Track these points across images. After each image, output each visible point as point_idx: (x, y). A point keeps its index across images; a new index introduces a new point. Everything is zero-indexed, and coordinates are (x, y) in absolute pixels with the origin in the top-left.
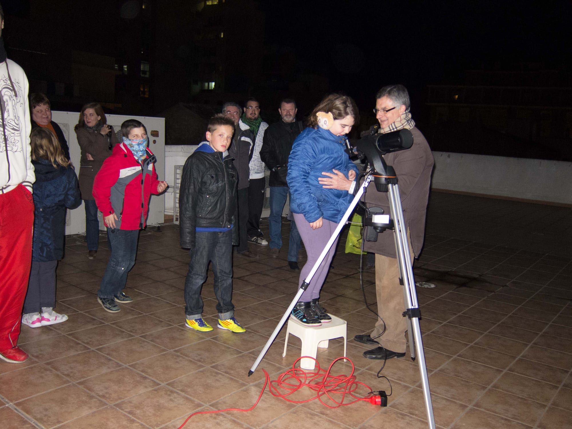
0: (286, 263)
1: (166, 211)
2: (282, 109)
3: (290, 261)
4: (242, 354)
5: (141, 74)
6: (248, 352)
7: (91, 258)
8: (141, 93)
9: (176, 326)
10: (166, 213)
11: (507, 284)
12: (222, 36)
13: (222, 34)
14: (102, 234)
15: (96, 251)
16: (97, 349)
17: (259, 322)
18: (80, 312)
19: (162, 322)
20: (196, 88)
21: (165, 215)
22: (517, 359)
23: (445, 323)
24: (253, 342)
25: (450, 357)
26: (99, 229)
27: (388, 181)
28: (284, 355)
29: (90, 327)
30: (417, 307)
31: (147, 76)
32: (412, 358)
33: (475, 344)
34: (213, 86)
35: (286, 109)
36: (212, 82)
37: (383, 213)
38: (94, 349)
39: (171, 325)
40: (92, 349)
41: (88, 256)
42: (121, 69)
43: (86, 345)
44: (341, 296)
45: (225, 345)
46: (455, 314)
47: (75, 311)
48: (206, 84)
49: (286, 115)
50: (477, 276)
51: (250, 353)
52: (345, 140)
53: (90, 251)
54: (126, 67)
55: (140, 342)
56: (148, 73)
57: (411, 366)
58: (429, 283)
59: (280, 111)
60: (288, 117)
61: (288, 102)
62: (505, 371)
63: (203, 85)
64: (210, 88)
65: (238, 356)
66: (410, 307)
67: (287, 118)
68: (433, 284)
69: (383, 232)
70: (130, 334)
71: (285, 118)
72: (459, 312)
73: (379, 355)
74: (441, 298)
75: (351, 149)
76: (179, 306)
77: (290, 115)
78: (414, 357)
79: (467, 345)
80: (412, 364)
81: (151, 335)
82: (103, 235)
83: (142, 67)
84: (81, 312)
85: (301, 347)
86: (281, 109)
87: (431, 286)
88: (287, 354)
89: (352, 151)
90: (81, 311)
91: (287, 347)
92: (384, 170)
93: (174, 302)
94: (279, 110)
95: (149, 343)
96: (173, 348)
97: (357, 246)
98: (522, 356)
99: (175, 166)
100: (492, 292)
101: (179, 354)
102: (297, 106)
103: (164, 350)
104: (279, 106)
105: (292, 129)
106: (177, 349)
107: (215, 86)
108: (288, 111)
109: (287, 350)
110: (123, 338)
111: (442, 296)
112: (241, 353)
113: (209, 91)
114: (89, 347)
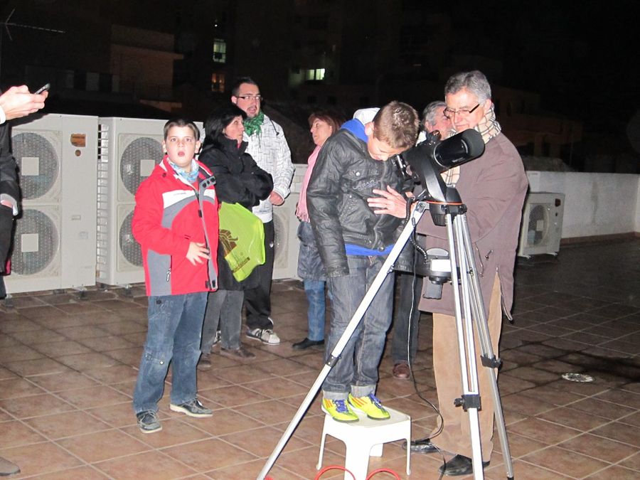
5: (214, 58)
8: (212, 86)
14: (108, 290)
16: (55, 441)
20: (297, 78)
23: (585, 433)
28: (320, 465)
29: (56, 412)
31: (223, 61)
34: (322, 76)
36: (321, 68)
40: (50, 440)
45: (236, 446)
48: (312, 72)
55: (118, 436)
56: (224, 57)
58: (585, 374)
63: (306, 75)
64: (318, 78)
68: (591, 376)
70: (107, 425)
72: (615, 418)
74: (596, 397)
78: (511, 477)
79: (606, 465)
82: (110, 292)
83: (215, 48)
84: (50, 393)
85: (345, 455)
87: (585, 379)
91: (323, 455)
92: (442, 194)
96: (160, 447)
101: (166, 454)
107: (325, 74)
110: (96, 429)
111: (597, 394)
113: (315, 82)
114: (47, 438)
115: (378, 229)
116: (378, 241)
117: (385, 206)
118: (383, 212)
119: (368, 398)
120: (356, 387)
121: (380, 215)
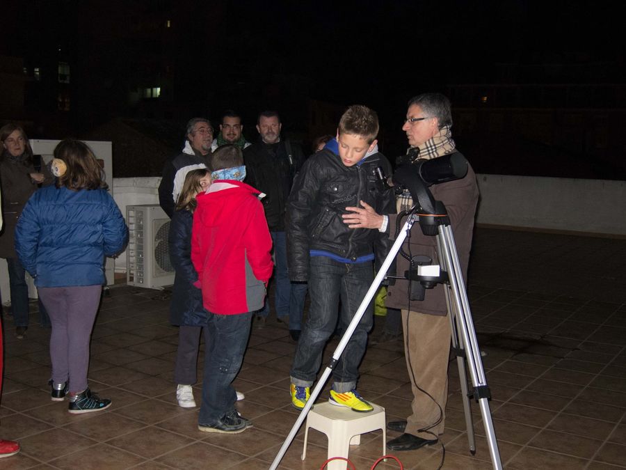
0: (287, 333)
1: (116, 268)
2: (261, 125)
3: (292, 330)
4: (247, 459)
5: (59, 80)
6: (255, 456)
7: (20, 337)
8: (59, 105)
9: (152, 425)
10: (116, 271)
11: (578, 346)
12: (169, 26)
13: (169, 22)
14: (32, 303)
15: (26, 328)
16: (49, 463)
17: (262, 414)
18: (18, 413)
19: (131, 421)
20: (135, 97)
21: (115, 274)
22: (603, 444)
23: (505, 402)
24: (258, 442)
25: (518, 447)
26: (29, 297)
27: (439, 221)
28: (304, 457)
29: (35, 433)
30: (484, 384)
31: (67, 82)
32: (471, 451)
33: (548, 428)
34: (158, 93)
35: (266, 126)
36: (157, 87)
37: (430, 263)
38: (45, 463)
39: (144, 425)
40: (43, 463)
41: (15, 334)
42: (32, 73)
43: (34, 458)
44: (365, 374)
45: (223, 448)
46: (517, 390)
47: (10, 412)
48: (149, 91)
49: (268, 134)
50: (538, 338)
51: (258, 457)
52: (376, 169)
53: (18, 328)
54: (38, 70)
55: (107, 450)
56: (68, 78)
57: (471, 462)
59: (258, 129)
60: (271, 135)
61: (268, 115)
62: (591, 460)
63: (143, 92)
64: (154, 96)
65: (242, 461)
66: (476, 385)
67: (269, 137)
69: (432, 288)
70: (92, 441)
71: (266, 137)
72: (523, 387)
73: (407, 444)
75: (385, 180)
76: (151, 398)
77: (273, 133)
78: (474, 450)
79: (538, 430)
80: (471, 459)
81: (121, 440)
82: (34, 305)
83: (60, 70)
84: (20, 413)
86: (259, 126)
88: (306, 456)
89: (386, 183)
90: (19, 411)
91: (307, 447)
92: (432, 207)
93: (143, 394)
94: (257, 126)
95: (119, 451)
96: (153, 457)
97: (382, 305)
98: (609, 440)
99: (127, 206)
100: (560, 358)
101: (162, 463)
102: (281, 120)
103: (142, 460)
104: (257, 122)
105: (275, 152)
106: (158, 457)
107: (161, 92)
108: (270, 128)
109: (307, 451)
110: (82, 445)
111: (497, 367)
112: (245, 457)
113: (153, 99)
114: (39, 460)
115: (352, 241)
116: (351, 251)
117: (358, 221)
118: (356, 226)
119: (351, 393)
120: (341, 384)
121: (354, 229)
